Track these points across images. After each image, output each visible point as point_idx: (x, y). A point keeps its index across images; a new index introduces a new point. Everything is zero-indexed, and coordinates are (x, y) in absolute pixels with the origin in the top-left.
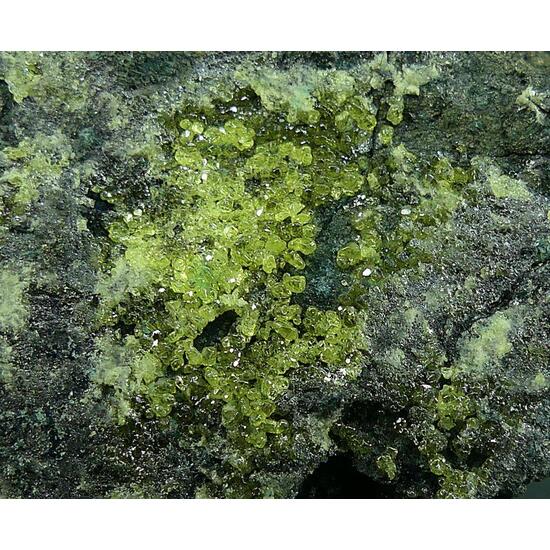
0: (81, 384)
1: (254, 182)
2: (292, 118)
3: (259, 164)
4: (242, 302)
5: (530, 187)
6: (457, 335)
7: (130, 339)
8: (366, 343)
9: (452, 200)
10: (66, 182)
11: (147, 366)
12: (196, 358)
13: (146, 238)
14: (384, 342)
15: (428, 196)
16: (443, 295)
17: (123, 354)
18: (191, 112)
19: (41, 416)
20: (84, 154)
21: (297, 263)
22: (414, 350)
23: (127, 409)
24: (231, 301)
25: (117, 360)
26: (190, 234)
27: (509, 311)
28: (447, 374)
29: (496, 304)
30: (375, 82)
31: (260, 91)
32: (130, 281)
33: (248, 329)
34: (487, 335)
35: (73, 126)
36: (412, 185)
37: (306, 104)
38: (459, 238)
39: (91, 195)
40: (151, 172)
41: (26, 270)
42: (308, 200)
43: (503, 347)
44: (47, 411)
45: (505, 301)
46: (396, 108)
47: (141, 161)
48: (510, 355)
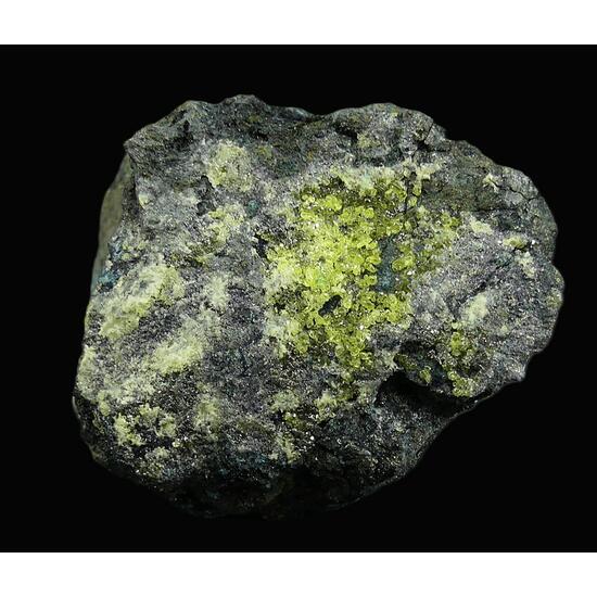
0: (258, 336)
1: (344, 228)
2: (362, 193)
3: (346, 218)
4: (343, 290)
5: (492, 227)
6: (458, 306)
7: (284, 312)
8: (411, 310)
9: (451, 235)
10: (243, 229)
11: (293, 326)
12: (321, 321)
13: (288, 258)
14: (421, 310)
15: (438, 233)
16: (449, 286)
17: (280, 320)
18: (307, 190)
19: (237, 354)
20: (252, 214)
21: (371, 269)
22: (437, 314)
23: (284, 349)
24: (338, 290)
25: (277, 323)
26: (311, 256)
27: (486, 292)
28: (455, 326)
29: (478, 289)
30: (406, 173)
31: (344, 179)
32: (282, 281)
33: (347, 304)
34: (474, 306)
35: (245, 200)
36: (429, 227)
37: (369, 185)
38: (457, 254)
39: (256, 236)
40: (289, 222)
41: (226, 276)
42: (374, 236)
43: (484, 312)
44: (240, 350)
45: (483, 287)
46: (417, 188)
47: (283, 217)
48: (487, 316)
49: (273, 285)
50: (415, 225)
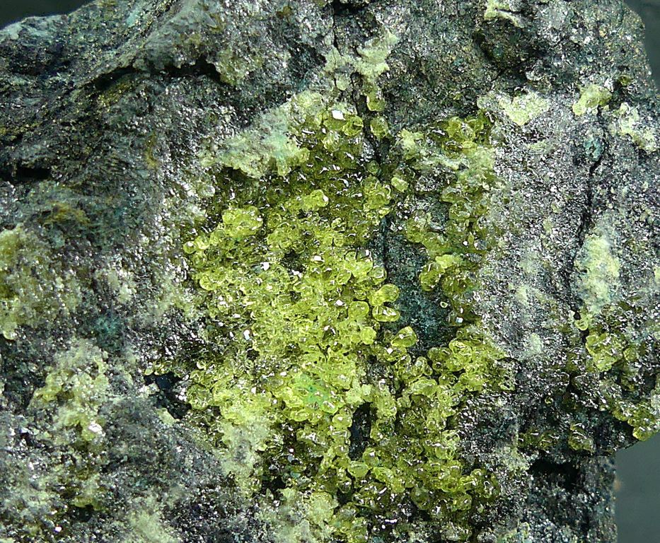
1: (292, 259)
2: (283, 171)
3: (281, 240)
4: (367, 389)
5: (542, 95)
6: (567, 282)
7: (288, 493)
8: (502, 350)
9: (487, 156)
10: (119, 387)
11: (320, 505)
13: (230, 386)
14: (516, 336)
15: (462, 167)
16: (533, 259)
17: (291, 513)
18: (185, 231)
20: (113, 347)
21: (391, 315)
22: (544, 324)
24: (358, 395)
25: (291, 522)
26: (269, 354)
27: (597, 229)
28: (586, 322)
29: (581, 227)
30: (343, 84)
31: (237, 164)
32: (251, 440)
34: (594, 265)
35: (86, 325)
36: (440, 166)
37: (290, 148)
38: (515, 190)
39: (148, 381)
40: (191, 313)
41: (150, 500)
42: (356, 247)
43: (614, 267)
45: (588, 221)
46: (375, 101)
47: (176, 315)
48: (623, 270)
49: (240, 458)
50: (413, 175)
